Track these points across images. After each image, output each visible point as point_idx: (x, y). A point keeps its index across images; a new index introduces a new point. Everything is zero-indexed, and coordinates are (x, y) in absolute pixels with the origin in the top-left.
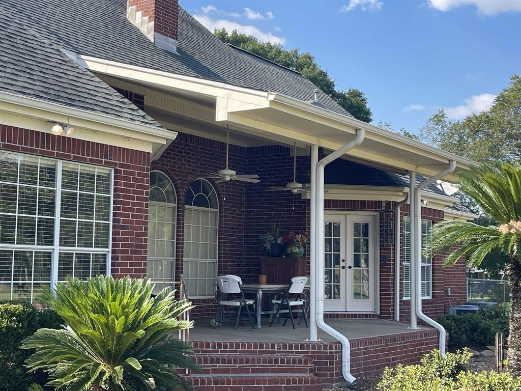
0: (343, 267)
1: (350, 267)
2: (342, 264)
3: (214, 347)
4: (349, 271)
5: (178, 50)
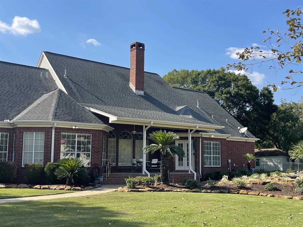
1: (186, 157)
3: (116, 175)
5: (144, 94)
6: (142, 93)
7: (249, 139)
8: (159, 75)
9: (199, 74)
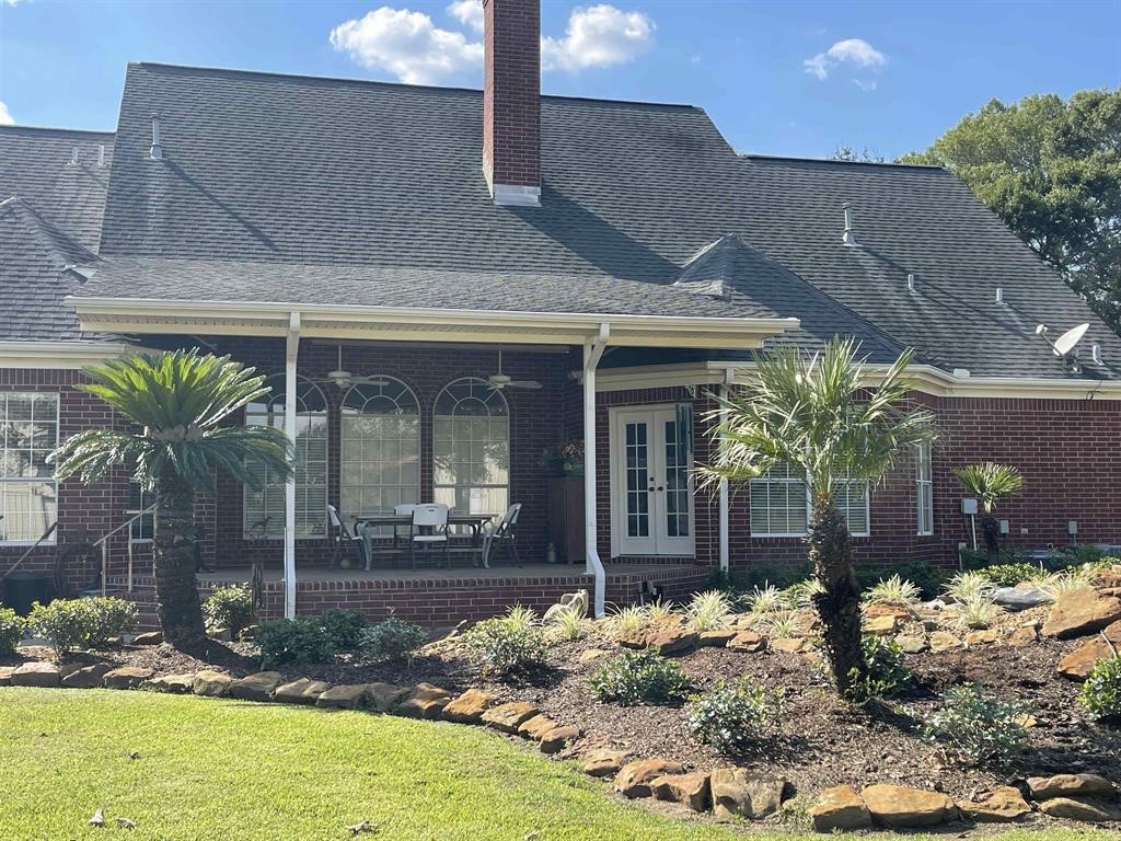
0: (652, 489)
1: (661, 489)
2: (650, 484)
4: (658, 493)
5: (542, 199)
6: (530, 195)
7: (1105, 383)
8: (702, 113)
9: (1094, 104)
